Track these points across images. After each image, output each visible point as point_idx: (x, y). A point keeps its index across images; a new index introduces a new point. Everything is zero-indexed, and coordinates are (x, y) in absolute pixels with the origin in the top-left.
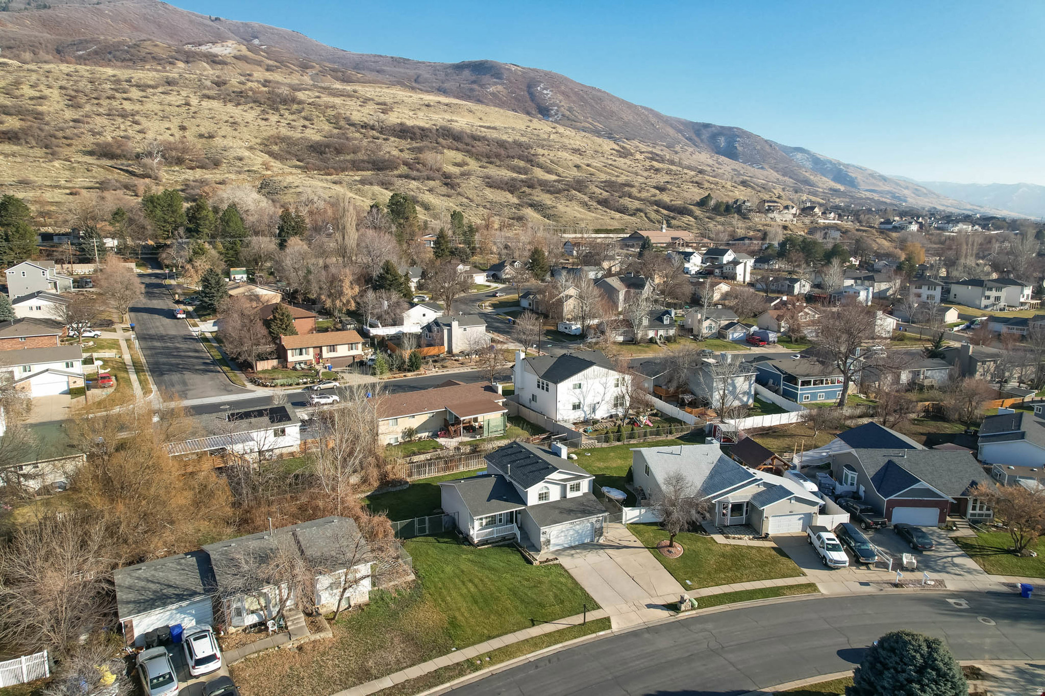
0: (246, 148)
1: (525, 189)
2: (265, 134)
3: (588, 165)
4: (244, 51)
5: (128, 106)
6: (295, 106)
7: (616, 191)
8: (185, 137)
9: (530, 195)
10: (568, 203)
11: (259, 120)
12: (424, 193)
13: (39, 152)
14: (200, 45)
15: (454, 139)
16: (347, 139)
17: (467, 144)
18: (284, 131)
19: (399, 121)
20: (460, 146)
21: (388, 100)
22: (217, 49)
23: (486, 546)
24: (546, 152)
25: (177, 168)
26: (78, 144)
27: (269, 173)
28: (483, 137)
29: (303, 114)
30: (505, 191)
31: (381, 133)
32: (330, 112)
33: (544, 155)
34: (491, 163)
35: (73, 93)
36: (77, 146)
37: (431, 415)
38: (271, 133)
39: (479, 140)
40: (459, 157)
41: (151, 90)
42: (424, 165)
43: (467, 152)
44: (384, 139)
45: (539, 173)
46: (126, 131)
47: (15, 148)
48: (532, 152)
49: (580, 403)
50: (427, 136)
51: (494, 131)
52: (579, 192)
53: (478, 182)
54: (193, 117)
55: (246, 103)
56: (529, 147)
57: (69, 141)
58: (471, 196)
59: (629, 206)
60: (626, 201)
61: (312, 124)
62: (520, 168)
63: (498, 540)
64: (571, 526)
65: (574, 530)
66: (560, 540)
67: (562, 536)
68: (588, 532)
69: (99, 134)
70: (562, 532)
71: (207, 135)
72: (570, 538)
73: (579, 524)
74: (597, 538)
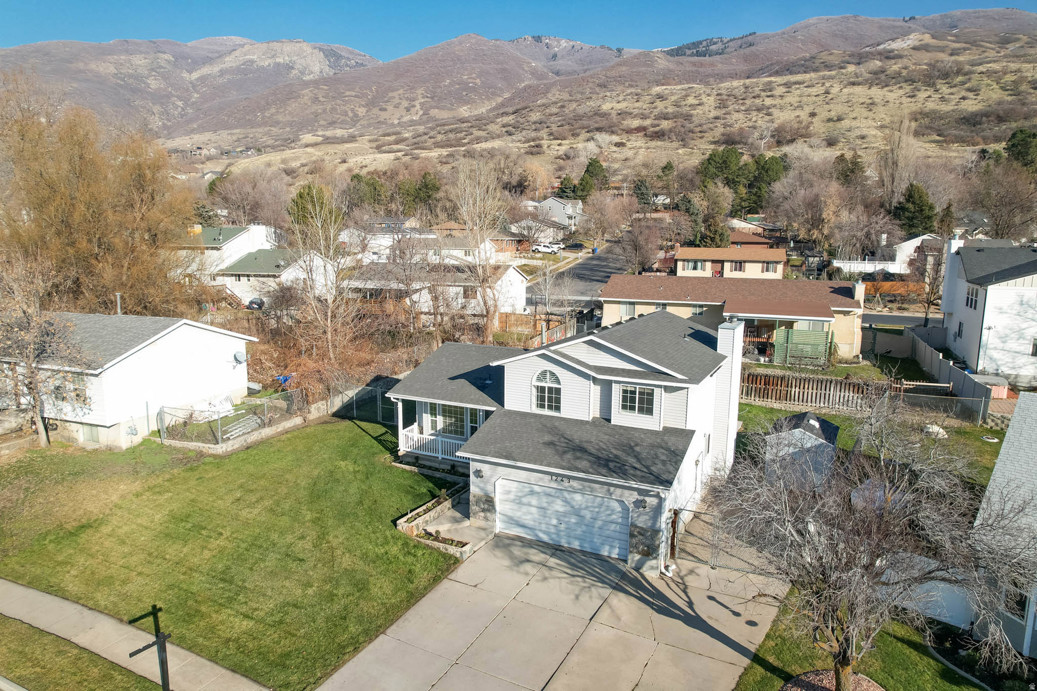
0: (876, 128)
2: (906, 111)
4: (927, 39)
5: (768, 102)
6: (960, 79)
8: (812, 123)
11: (904, 98)
13: (675, 144)
14: (878, 45)
16: (1024, 104)
18: (931, 106)
22: (897, 45)
26: (709, 136)
29: (967, 85)
32: (1009, 78)
35: (725, 97)
36: (707, 137)
37: (698, 310)
38: (915, 109)
41: (797, 86)
46: (755, 122)
47: (659, 143)
54: (827, 103)
55: (895, 84)
57: (703, 134)
61: (976, 95)
63: (442, 466)
64: (554, 485)
65: (566, 501)
66: (525, 514)
67: (530, 505)
68: (613, 527)
69: (730, 126)
70: (532, 493)
71: (835, 118)
72: (554, 522)
73: (580, 489)
74: (637, 557)
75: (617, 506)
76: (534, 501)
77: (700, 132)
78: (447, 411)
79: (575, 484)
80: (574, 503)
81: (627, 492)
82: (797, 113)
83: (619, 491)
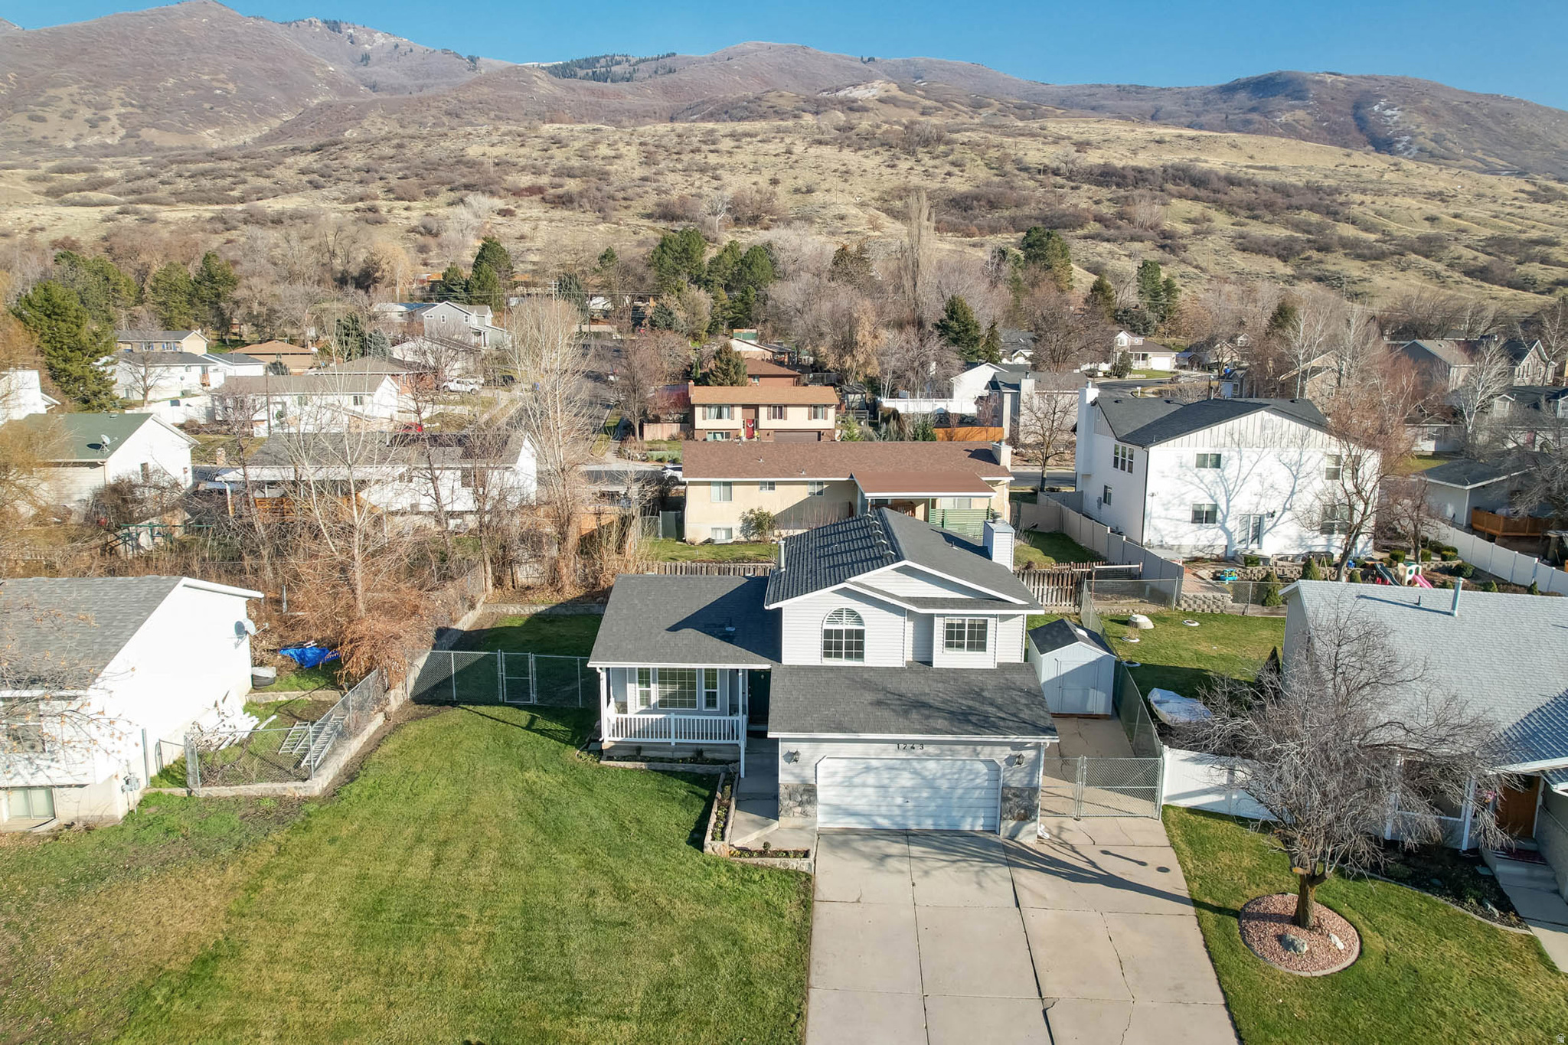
0: (855, 204)
1: (1315, 255)
2: (887, 186)
3: (1456, 216)
4: (894, 90)
5: (713, 159)
6: (942, 148)
7: (1511, 254)
8: (775, 193)
9: (1321, 262)
10: (1399, 274)
11: (883, 168)
12: (1119, 259)
13: (590, 216)
14: (837, 91)
15: (1194, 185)
16: (1012, 188)
17: (1215, 191)
18: (916, 181)
19: (1102, 161)
20: (1203, 193)
21: (1094, 138)
22: (860, 93)
23: (629, 765)
24: (1368, 199)
25: (749, 229)
26: (637, 206)
27: (877, 233)
28: (1249, 180)
29: (950, 158)
30: (1271, 256)
31: (1069, 179)
32: (993, 153)
33: (1362, 205)
34: (1255, 218)
35: (653, 149)
36: (635, 208)
37: (817, 489)
38: (897, 183)
39: (1240, 185)
40: (1196, 209)
41: (749, 139)
42: (1131, 221)
43: (1214, 202)
44: (1072, 188)
45: (1347, 231)
46: (700, 188)
47: (566, 213)
48: (1342, 199)
49: (1215, 507)
50: (1144, 180)
51: (1273, 172)
52: (1427, 257)
53: (1223, 243)
54: (791, 167)
55: (870, 147)
56: (1336, 191)
57: (629, 203)
58: (1204, 265)
59: (1539, 277)
60: (1534, 269)
61: (962, 171)
62: (1310, 224)
63: (678, 755)
64: (902, 755)
65: (916, 772)
66: (857, 798)
67: (864, 785)
68: (977, 793)
69: (666, 192)
70: (868, 769)
71: (804, 189)
72: (899, 800)
73: (937, 755)
74: (1012, 823)
75: (982, 768)
76: (871, 779)
77: (625, 199)
78: (664, 676)
79: (930, 749)
80: (926, 773)
81: (998, 749)
82: (755, 178)
83: (988, 749)
